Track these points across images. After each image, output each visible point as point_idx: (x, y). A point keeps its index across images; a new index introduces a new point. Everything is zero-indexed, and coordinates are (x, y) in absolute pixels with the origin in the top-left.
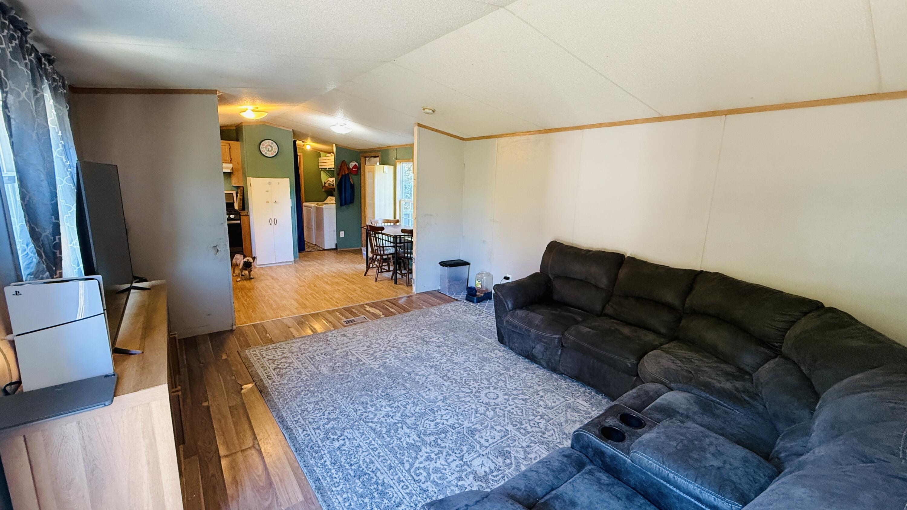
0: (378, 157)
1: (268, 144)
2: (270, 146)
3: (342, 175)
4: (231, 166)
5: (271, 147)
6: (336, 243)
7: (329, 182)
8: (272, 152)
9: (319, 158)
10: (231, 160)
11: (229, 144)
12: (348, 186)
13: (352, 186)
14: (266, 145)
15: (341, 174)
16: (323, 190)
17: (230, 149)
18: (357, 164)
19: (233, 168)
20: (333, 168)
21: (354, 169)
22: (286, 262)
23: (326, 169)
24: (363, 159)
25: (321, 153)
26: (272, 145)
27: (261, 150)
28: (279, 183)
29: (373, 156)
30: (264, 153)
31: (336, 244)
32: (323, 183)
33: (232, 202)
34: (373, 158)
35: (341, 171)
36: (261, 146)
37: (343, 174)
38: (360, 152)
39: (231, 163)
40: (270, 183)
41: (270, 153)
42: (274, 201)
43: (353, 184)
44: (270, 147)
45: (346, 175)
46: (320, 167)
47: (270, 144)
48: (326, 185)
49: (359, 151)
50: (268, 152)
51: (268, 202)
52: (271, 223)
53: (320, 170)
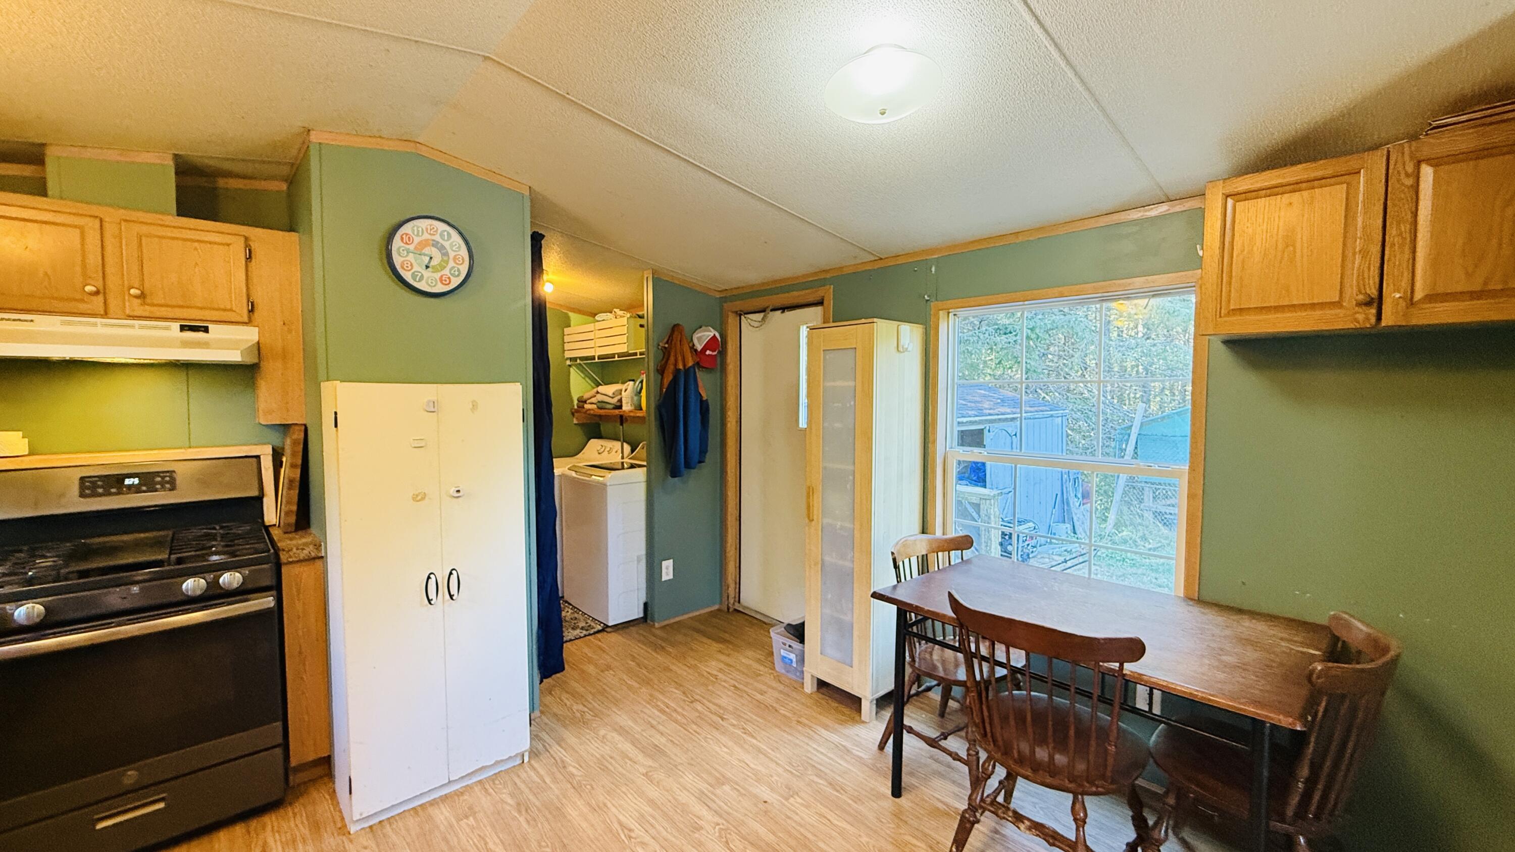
0: (820, 303)
1: (426, 236)
2: (435, 244)
3: (677, 371)
4: (251, 335)
5: (442, 248)
6: (643, 598)
7: (600, 397)
8: (446, 272)
9: (567, 330)
10: (252, 311)
11: (246, 239)
12: (694, 407)
13: (704, 408)
14: (417, 240)
15: (670, 368)
16: (575, 421)
17: (249, 258)
18: (717, 335)
19: (258, 343)
20: (641, 354)
21: (708, 352)
22: (497, 763)
23: (593, 358)
24: (732, 320)
25: (571, 314)
26: (447, 244)
27: (397, 260)
28: (474, 406)
29: (778, 305)
30: (407, 276)
31: (646, 605)
32: (576, 402)
33: (255, 493)
34: (779, 312)
35: (672, 359)
36: (397, 243)
37: (681, 367)
38: (724, 300)
39: (249, 323)
40: (433, 408)
41: (437, 276)
42: (454, 489)
43: (707, 400)
44: (434, 252)
45: (687, 371)
46: (568, 355)
47: (437, 238)
48: (587, 406)
49: (718, 295)
50: (427, 274)
51: (419, 497)
52: (432, 595)
53: (568, 362)
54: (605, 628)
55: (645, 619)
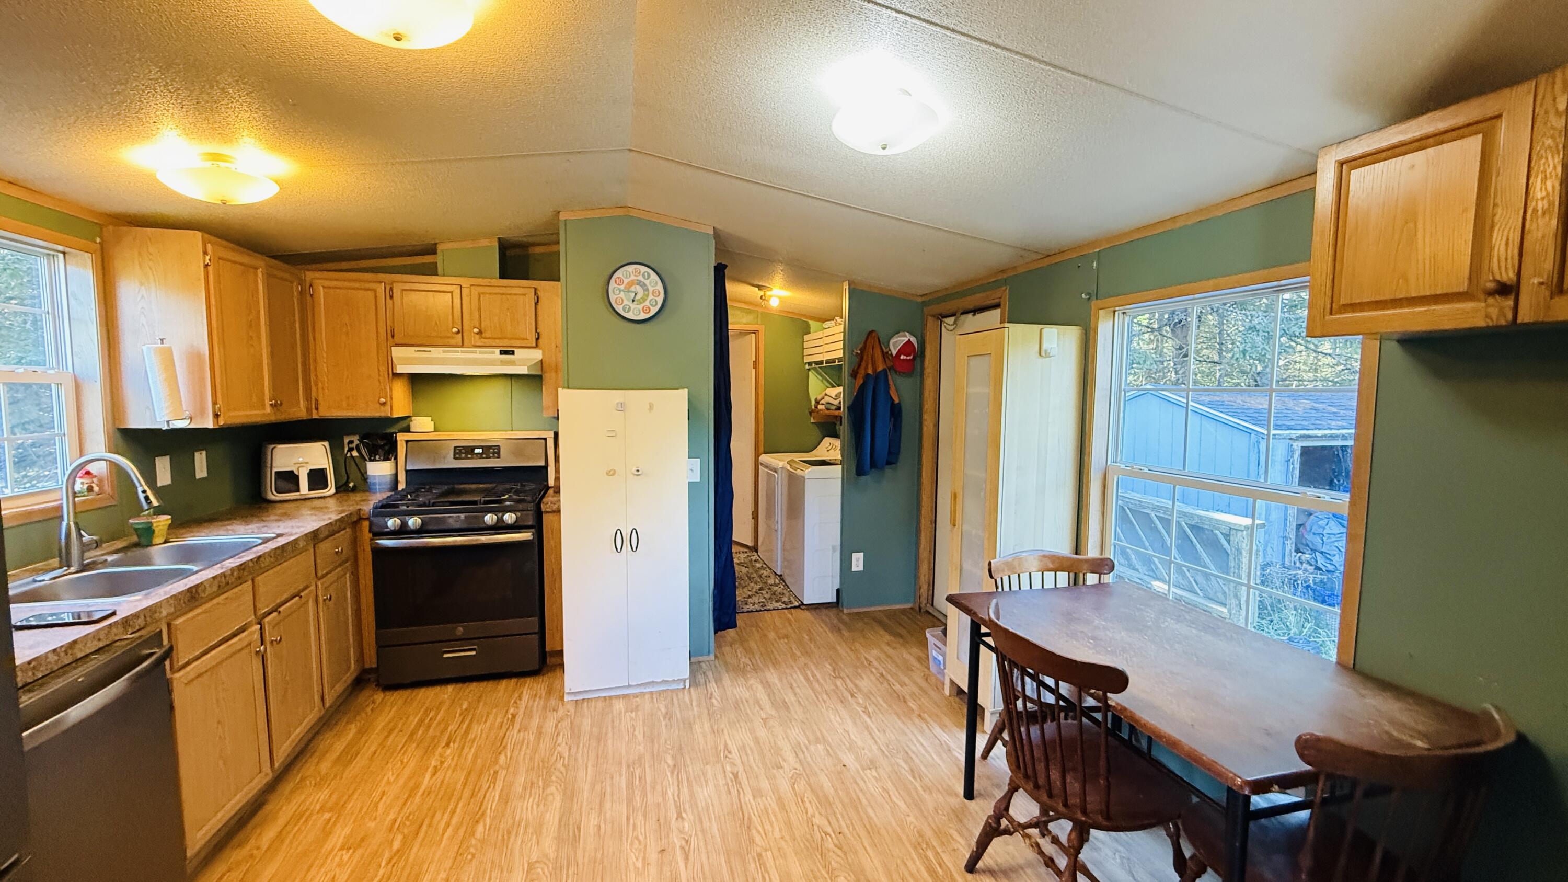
0: (997, 306)
1: (633, 278)
2: (639, 283)
3: (867, 376)
4: (537, 355)
5: (643, 285)
6: (837, 586)
7: (827, 399)
8: (647, 303)
9: (806, 337)
10: (537, 339)
11: (536, 289)
12: (883, 411)
14: (626, 281)
15: (862, 372)
16: (812, 421)
17: (537, 303)
18: (913, 340)
19: (541, 361)
20: (840, 360)
21: (902, 357)
22: (665, 682)
23: (821, 362)
24: (931, 323)
25: (811, 322)
26: (647, 282)
27: (612, 298)
28: (651, 407)
29: (971, 307)
30: (620, 309)
31: (838, 591)
32: (813, 403)
33: (542, 463)
34: (970, 315)
35: (863, 364)
36: (612, 284)
37: (870, 371)
38: (924, 304)
39: (537, 346)
40: (621, 408)
41: (640, 307)
42: (634, 469)
43: (899, 404)
44: (639, 289)
45: (877, 376)
46: (806, 360)
47: (641, 278)
48: (820, 407)
49: (920, 300)
50: (633, 306)
51: (611, 473)
52: (619, 547)
53: (807, 367)
54: (801, 606)
55: (836, 605)
